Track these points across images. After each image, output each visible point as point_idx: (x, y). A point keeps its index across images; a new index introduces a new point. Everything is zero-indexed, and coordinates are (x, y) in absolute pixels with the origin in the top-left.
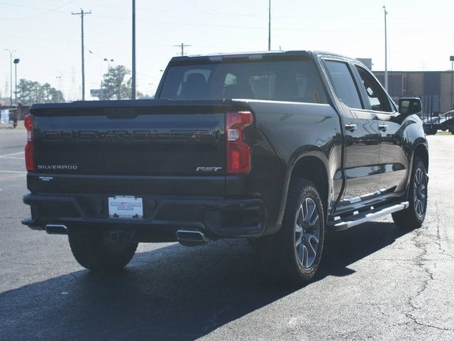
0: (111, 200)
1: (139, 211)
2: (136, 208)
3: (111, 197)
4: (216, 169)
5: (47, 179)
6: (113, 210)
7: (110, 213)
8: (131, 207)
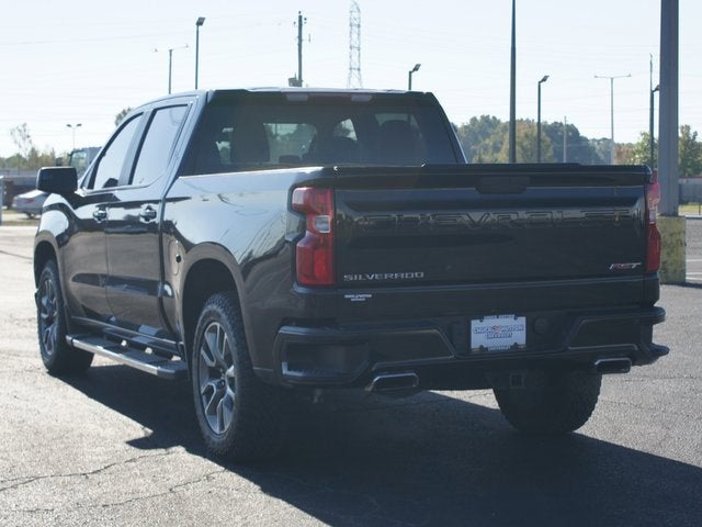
0: (475, 324)
1: (520, 337)
2: (515, 334)
3: (475, 319)
4: (634, 265)
5: (361, 297)
6: (477, 340)
7: (473, 346)
8: (508, 333)
